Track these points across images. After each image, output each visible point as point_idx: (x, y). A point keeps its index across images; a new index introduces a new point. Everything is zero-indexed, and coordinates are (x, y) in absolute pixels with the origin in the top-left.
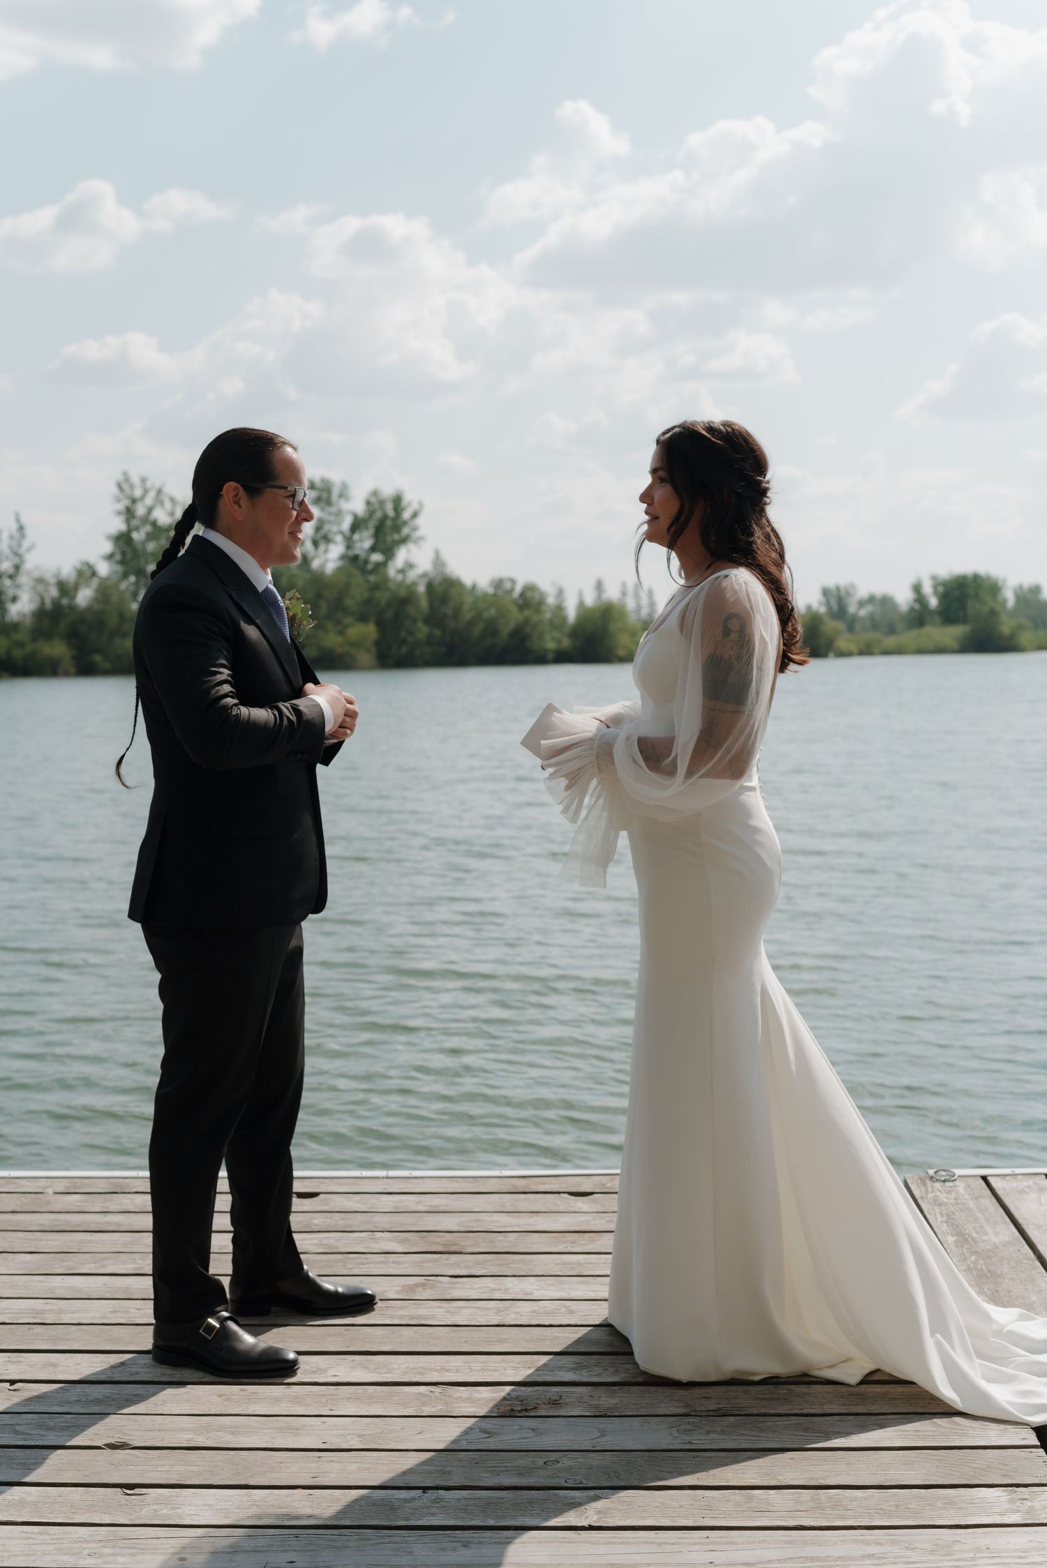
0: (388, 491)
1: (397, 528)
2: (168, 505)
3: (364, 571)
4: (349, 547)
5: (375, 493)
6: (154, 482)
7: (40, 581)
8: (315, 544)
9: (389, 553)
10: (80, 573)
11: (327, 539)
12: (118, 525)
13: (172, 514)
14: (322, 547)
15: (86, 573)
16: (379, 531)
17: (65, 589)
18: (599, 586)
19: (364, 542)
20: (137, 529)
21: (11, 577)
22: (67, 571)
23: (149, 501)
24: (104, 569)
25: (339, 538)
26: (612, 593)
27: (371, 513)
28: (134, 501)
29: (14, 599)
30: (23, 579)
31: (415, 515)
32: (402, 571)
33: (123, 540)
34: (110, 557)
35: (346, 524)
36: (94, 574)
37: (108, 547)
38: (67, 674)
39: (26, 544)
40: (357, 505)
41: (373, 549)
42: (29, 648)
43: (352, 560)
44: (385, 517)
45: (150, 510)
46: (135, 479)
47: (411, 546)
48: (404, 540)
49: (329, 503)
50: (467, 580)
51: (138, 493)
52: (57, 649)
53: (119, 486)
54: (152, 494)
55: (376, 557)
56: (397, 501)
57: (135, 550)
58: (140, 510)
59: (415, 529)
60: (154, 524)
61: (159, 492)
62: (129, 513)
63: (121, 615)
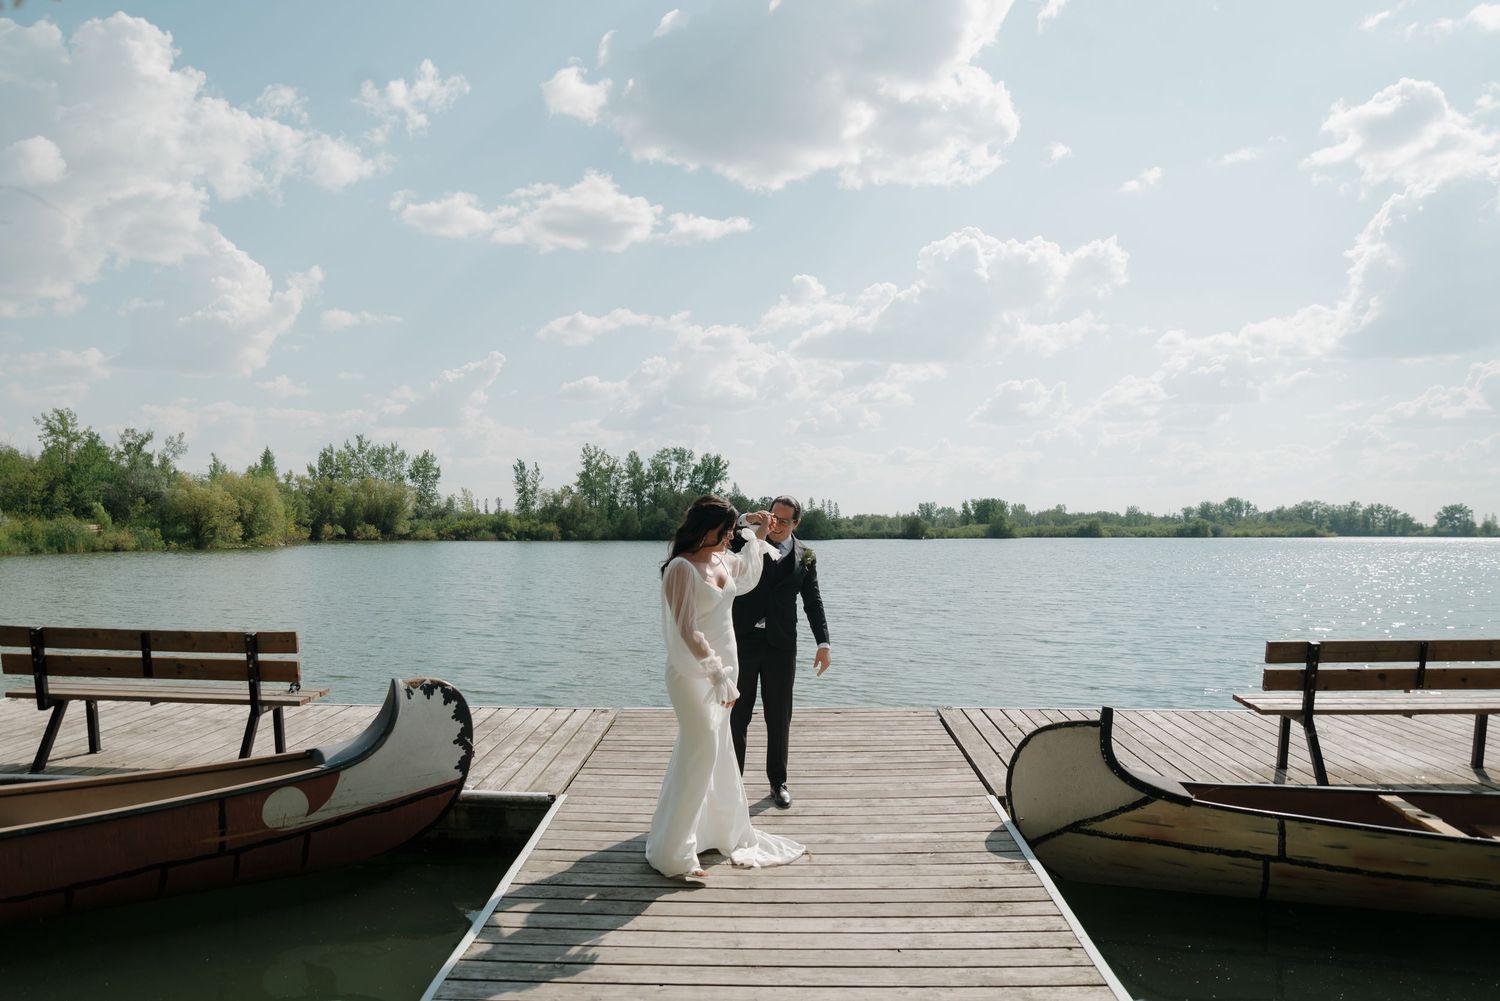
0: (713, 455)
1: (717, 473)
2: (607, 460)
3: (699, 493)
4: (692, 482)
5: (707, 455)
6: (601, 448)
7: (545, 495)
8: (676, 479)
9: (712, 485)
10: (564, 492)
11: (682, 478)
12: (582, 469)
13: (608, 464)
14: (680, 481)
15: (567, 490)
16: (707, 473)
17: (557, 499)
18: (811, 501)
19: (700, 478)
20: (592, 471)
21: (531, 492)
22: (557, 490)
23: (598, 458)
24: (575, 489)
25: (687, 477)
26: (817, 506)
27: (704, 465)
28: (591, 458)
29: (533, 503)
30: (537, 494)
31: (725, 467)
32: (717, 493)
33: (584, 476)
34: (578, 484)
35: (691, 471)
36: (571, 492)
37: (577, 479)
38: (557, 540)
39: (539, 478)
40: (697, 461)
41: (704, 483)
42: (540, 526)
43: (693, 487)
44: (710, 467)
45: (598, 462)
46: (592, 448)
47: (722, 481)
48: (719, 479)
49: (683, 460)
50: (749, 498)
51: (593, 454)
52: (552, 527)
53: (584, 450)
54: (599, 454)
55: (705, 486)
56: (717, 460)
57: (590, 481)
58: (594, 462)
59: (725, 473)
60: (600, 469)
61: (603, 453)
62: (588, 463)
63: (583, 512)
